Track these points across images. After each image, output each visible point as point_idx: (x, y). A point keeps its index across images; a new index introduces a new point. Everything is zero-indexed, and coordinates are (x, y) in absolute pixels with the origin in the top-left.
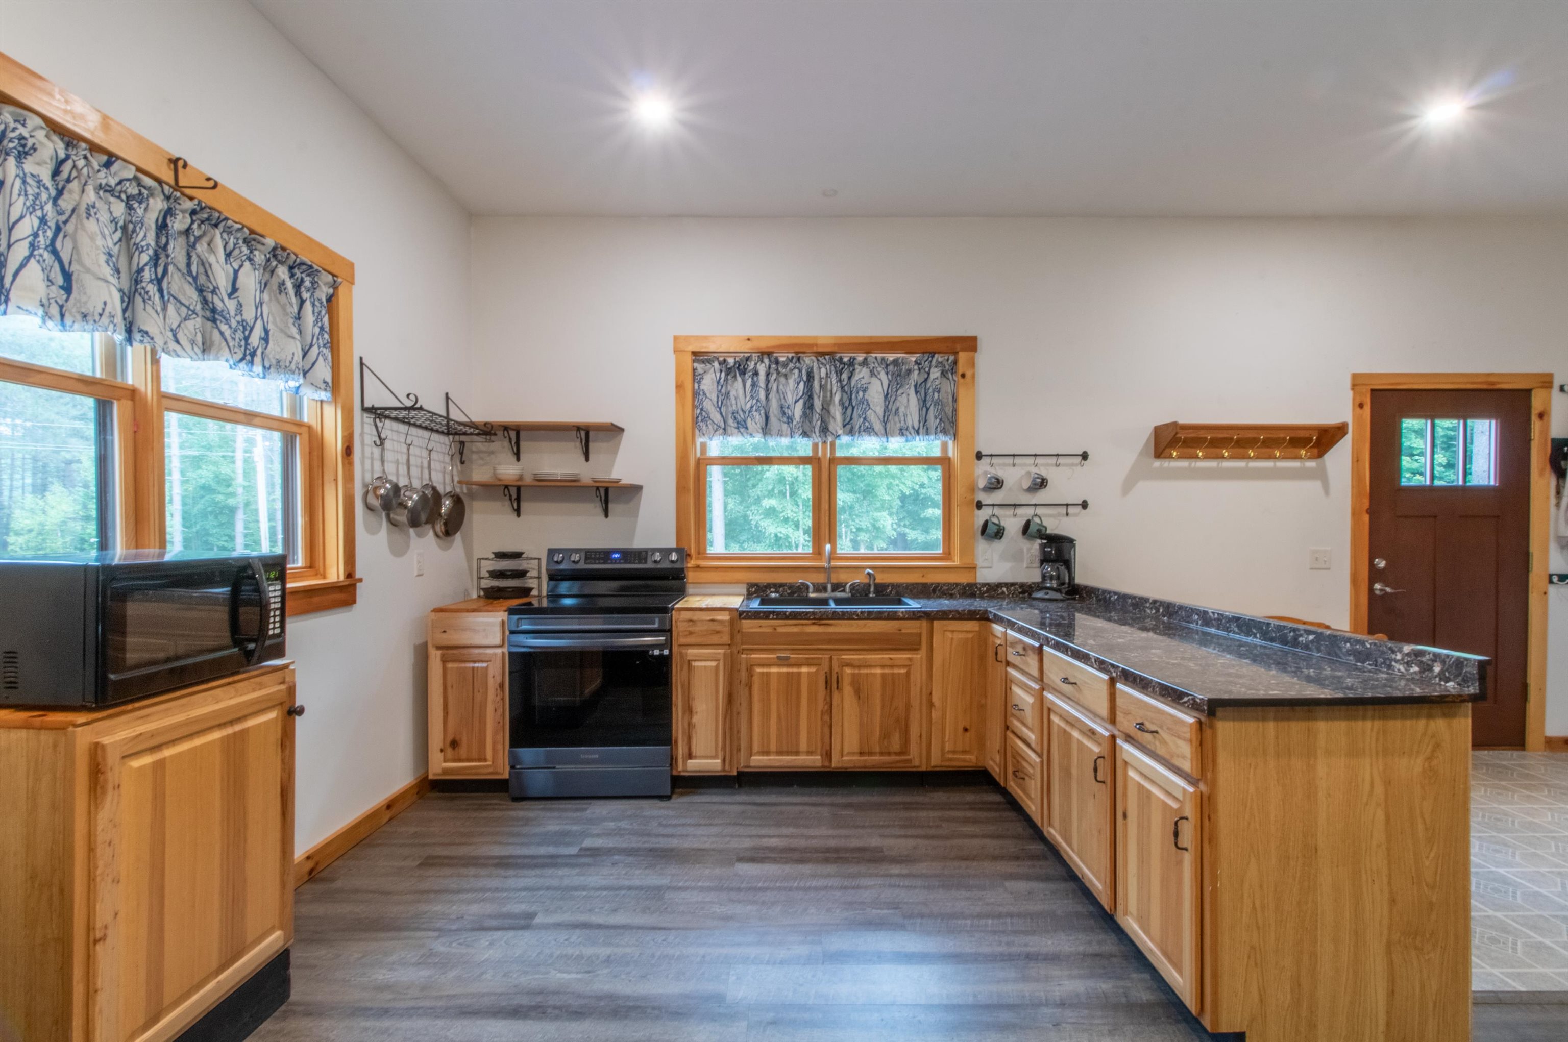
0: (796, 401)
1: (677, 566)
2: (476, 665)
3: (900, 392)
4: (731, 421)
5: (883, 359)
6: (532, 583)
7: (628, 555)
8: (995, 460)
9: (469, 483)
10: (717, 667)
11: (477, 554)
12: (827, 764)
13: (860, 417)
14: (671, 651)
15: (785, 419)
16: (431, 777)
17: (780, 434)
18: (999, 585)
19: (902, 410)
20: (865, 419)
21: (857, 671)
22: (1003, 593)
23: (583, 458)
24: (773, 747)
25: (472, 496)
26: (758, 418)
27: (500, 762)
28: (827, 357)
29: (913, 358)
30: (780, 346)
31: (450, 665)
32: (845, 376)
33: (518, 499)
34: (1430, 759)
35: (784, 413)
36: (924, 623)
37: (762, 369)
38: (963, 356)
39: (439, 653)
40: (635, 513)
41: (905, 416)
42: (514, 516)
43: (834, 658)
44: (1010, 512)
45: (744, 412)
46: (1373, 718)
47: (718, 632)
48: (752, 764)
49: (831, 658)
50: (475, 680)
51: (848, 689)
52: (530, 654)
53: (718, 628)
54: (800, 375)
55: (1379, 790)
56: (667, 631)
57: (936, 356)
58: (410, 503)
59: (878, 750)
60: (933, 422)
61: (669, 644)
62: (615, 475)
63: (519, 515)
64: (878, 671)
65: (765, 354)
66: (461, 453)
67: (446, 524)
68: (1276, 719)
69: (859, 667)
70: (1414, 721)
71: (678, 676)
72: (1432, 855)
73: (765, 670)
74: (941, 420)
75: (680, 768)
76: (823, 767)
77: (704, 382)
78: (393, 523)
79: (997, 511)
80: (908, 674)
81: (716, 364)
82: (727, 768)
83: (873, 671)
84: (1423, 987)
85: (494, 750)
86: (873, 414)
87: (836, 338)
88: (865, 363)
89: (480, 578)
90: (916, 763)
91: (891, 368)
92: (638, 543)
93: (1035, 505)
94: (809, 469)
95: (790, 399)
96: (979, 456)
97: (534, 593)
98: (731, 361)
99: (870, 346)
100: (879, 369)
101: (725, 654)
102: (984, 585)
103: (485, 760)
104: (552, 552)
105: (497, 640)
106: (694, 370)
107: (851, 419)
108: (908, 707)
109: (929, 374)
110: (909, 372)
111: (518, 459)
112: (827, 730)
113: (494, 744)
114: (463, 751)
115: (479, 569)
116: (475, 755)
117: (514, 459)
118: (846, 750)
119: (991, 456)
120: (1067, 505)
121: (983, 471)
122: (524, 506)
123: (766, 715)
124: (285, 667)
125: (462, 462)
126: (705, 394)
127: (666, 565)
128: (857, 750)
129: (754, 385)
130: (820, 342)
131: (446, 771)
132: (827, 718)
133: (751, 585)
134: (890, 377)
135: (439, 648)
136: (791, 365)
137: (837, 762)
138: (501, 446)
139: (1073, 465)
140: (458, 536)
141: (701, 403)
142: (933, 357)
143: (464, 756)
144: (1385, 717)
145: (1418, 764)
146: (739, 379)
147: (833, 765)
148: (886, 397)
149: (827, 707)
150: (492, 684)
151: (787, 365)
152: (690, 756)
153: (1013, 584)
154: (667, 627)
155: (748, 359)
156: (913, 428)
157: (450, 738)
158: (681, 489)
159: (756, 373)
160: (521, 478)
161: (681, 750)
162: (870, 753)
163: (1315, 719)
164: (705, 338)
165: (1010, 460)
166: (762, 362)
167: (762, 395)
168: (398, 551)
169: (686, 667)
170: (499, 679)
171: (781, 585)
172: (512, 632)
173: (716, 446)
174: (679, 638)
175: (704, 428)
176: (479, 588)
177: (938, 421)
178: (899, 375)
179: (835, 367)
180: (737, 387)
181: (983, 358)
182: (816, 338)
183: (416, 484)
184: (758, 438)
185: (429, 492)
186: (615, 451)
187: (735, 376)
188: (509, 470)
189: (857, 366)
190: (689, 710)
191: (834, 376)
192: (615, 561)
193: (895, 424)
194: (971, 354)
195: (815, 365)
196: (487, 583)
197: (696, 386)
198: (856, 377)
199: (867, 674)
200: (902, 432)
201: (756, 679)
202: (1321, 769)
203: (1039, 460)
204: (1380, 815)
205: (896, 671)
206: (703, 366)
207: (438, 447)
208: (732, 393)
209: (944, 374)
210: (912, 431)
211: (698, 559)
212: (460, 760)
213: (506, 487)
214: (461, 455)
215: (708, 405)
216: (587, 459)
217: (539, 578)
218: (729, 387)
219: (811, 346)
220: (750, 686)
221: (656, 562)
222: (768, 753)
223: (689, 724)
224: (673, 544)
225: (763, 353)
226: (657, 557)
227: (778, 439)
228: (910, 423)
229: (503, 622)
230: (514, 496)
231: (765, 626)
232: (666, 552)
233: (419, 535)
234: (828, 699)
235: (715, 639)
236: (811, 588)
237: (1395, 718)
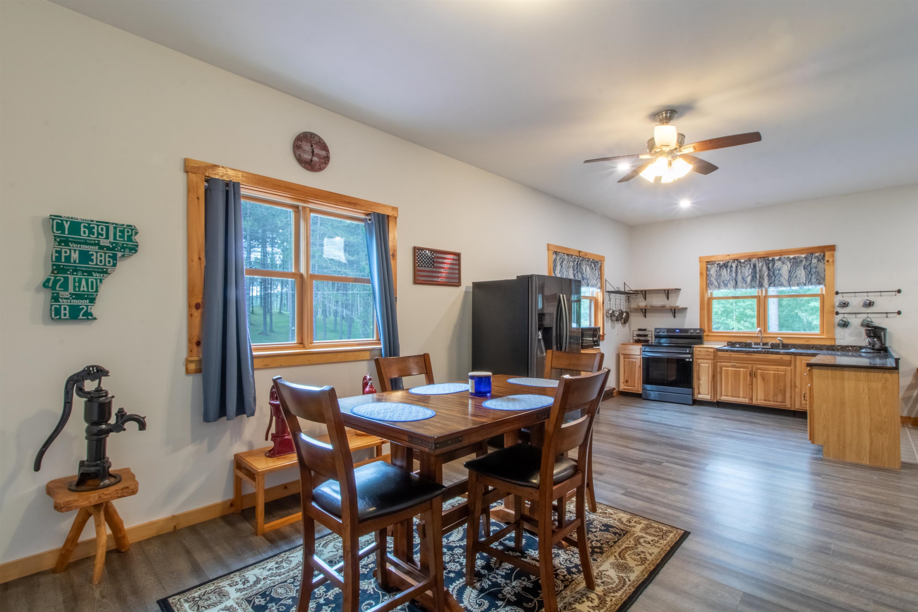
0: (748, 276)
1: (699, 334)
2: (633, 360)
3: (797, 269)
4: (722, 284)
5: (788, 257)
6: (649, 339)
7: (682, 330)
8: (844, 295)
9: (630, 308)
10: (709, 366)
11: (633, 329)
12: (751, 402)
13: (777, 280)
14: (693, 360)
15: (745, 282)
16: (620, 390)
17: (742, 288)
18: (848, 346)
19: (798, 276)
20: (779, 281)
21: (763, 371)
22: (849, 350)
23: (667, 299)
24: (730, 394)
25: (631, 311)
26: (732, 283)
27: (639, 388)
28: (762, 259)
29: (803, 256)
30: (741, 257)
31: (626, 359)
32: (771, 265)
33: (645, 313)
34: (884, 384)
35: (744, 280)
36: (793, 357)
37: (734, 265)
38: (827, 254)
39: (623, 356)
40: (685, 317)
41: (800, 278)
42: (644, 318)
43: (754, 366)
44: (854, 316)
45: (727, 280)
46: (864, 372)
47: (709, 355)
48: (722, 399)
49: (752, 367)
50: (632, 365)
51: (759, 378)
52: (648, 358)
53: (710, 354)
54: (750, 266)
55: (866, 390)
56: (692, 353)
57: (814, 254)
58: (616, 315)
59: (772, 400)
60: (814, 280)
61: (692, 357)
62: (677, 305)
63: (645, 317)
64: (772, 372)
65: (736, 260)
66: (628, 299)
67: (624, 320)
68: (831, 370)
69: (764, 370)
70: (878, 374)
71: (695, 368)
72: (885, 409)
73: (727, 368)
74: (817, 279)
75: (696, 397)
76: (749, 403)
77: (711, 271)
78: (612, 320)
79: (846, 316)
80: (785, 375)
81: (716, 265)
82: (712, 399)
83: (770, 372)
84: (883, 444)
85: (638, 385)
86: (783, 279)
87: (765, 251)
88: (780, 259)
89: (633, 336)
90: (789, 406)
91: (792, 260)
92: (686, 326)
93: (868, 313)
94: (756, 300)
95: (747, 274)
96: (837, 293)
97: (650, 342)
98: (721, 263)
99: (781, 253)
100: (787, 261)
101: (712, 362)
102: (839, 346)
103: (635, 387)
104: (656, 329)
105: (639, 354)
106: (707, 268)
107: (774, 281)
108: (785, 386)
109: (811, 261)
110: (801, 261)
111: (645, 300)
112: (751, 391)
113: (638, 382)
114: (629, 384)
115: (633, 334)
116: (632, 385)
117: (644, 300)
118: (759, 398)
119: (843, 293)
120: (887, 313)
121: (838, 299)
122: (647, 314)
123: (727, 383)
124: (599, 349)
125: (629, 302)
126: (711, 275)
127: (695, 334)
128: (763, 398)
129: (731, 271)
130: (758, 254)
131: (624, 389)
132: (751, 386)
133: (728, 342)
134: (791, 264)
135: (623, 354)
136: (747, 263)
137: (755, 402)
138: (640, 297)
139: (891, 295)
140: (627, 324)
141: (710, 278)
142: (813, 255)
143: (629, 385)
144: (867, 372)
145: (880, 385)
146: (725, 269)
147: (753, 403)
148: (790, 272)
149: (750, 383)
150: (637, 366)
151: (745, 263)
152: (699, 394)
153: (855, 346)
154: (691, 352)
155: (728, 262)
156: (803, 283)
157: (625, 380)
158: (702, 308)
159: (732, 267)
160: (646, 306)
161: (696, 391)
162: (769, 401)
163: (844, 371)
164: (711, 257)
165: (853, 294)
166: (734, 262)
167: (734, 275)
168: (613, 327)
169: (698, 365)
170: (639, 364)
171: (741, 343)
172: (643, 351)
173: (717, 293)
174: (695, 356)
175: (711, 287)
176: (633, 340)
177: (815, 280)
178: (796, 263)
179: (766, 262)
180: (724, 272)
181: (838, 254)
182: (757, 252)
183: (617, 310)
184: (732, 290)
185: (620, 311)
186: (678, 296)
187: (723, 268)
188: (642, 304)
189: (776, 261)
190: (699, 379)
191: (765, 265)
192: (677, 332)
193: (795, 281)
194: (832, 252)
195: (757, 262)
196: (636, 338)
197: (708, 273)
198: (776, 265)
199: (767, 373)
200: (798, 285)
201: (723, 371)
202: (846, 383)
203: (869, 294)
204: (867, 397)
205: (780, 373)
206: (710, 266)
207: (622, 298)
208: (723, 274)
209: (819, 260)
210: (802, 284)
211: (708, 332)
212: (628, 386)
213: (642, 309)
214: (628, 300)
215: (713, 279)
216: (668, 299)
217: (652, 337)
218: (721, 272)
219: (755, 255)
220: (721, 373)
221: (691, 333)
222: (728, 396)
223: (699, 383)
224: (699, 327)
225: (734, 260)
226: (692, 331)
227: (742, 290)
228: (801, 281)
229: (641, 348)
230: (644, 311)
231: (727, 354)
232: (696, 330)
233: (618, 323)
234: (751, 380)
235: (708, 357)
236: (753, 344)
237: (872, 372)
